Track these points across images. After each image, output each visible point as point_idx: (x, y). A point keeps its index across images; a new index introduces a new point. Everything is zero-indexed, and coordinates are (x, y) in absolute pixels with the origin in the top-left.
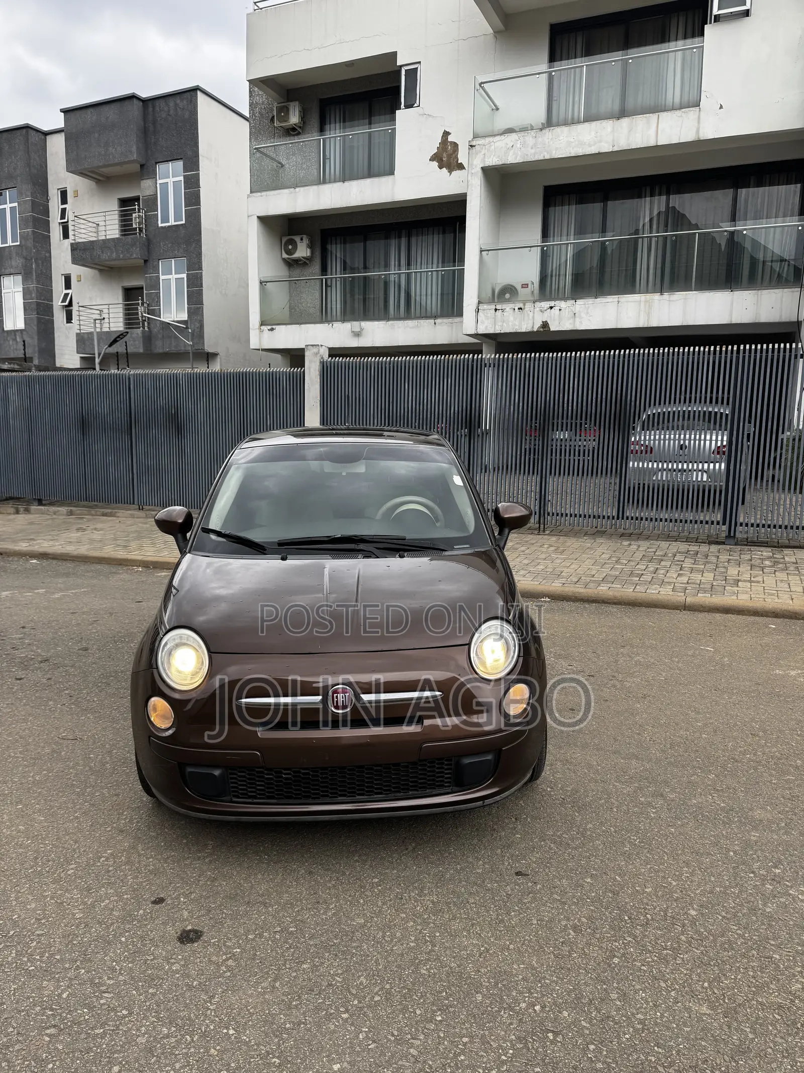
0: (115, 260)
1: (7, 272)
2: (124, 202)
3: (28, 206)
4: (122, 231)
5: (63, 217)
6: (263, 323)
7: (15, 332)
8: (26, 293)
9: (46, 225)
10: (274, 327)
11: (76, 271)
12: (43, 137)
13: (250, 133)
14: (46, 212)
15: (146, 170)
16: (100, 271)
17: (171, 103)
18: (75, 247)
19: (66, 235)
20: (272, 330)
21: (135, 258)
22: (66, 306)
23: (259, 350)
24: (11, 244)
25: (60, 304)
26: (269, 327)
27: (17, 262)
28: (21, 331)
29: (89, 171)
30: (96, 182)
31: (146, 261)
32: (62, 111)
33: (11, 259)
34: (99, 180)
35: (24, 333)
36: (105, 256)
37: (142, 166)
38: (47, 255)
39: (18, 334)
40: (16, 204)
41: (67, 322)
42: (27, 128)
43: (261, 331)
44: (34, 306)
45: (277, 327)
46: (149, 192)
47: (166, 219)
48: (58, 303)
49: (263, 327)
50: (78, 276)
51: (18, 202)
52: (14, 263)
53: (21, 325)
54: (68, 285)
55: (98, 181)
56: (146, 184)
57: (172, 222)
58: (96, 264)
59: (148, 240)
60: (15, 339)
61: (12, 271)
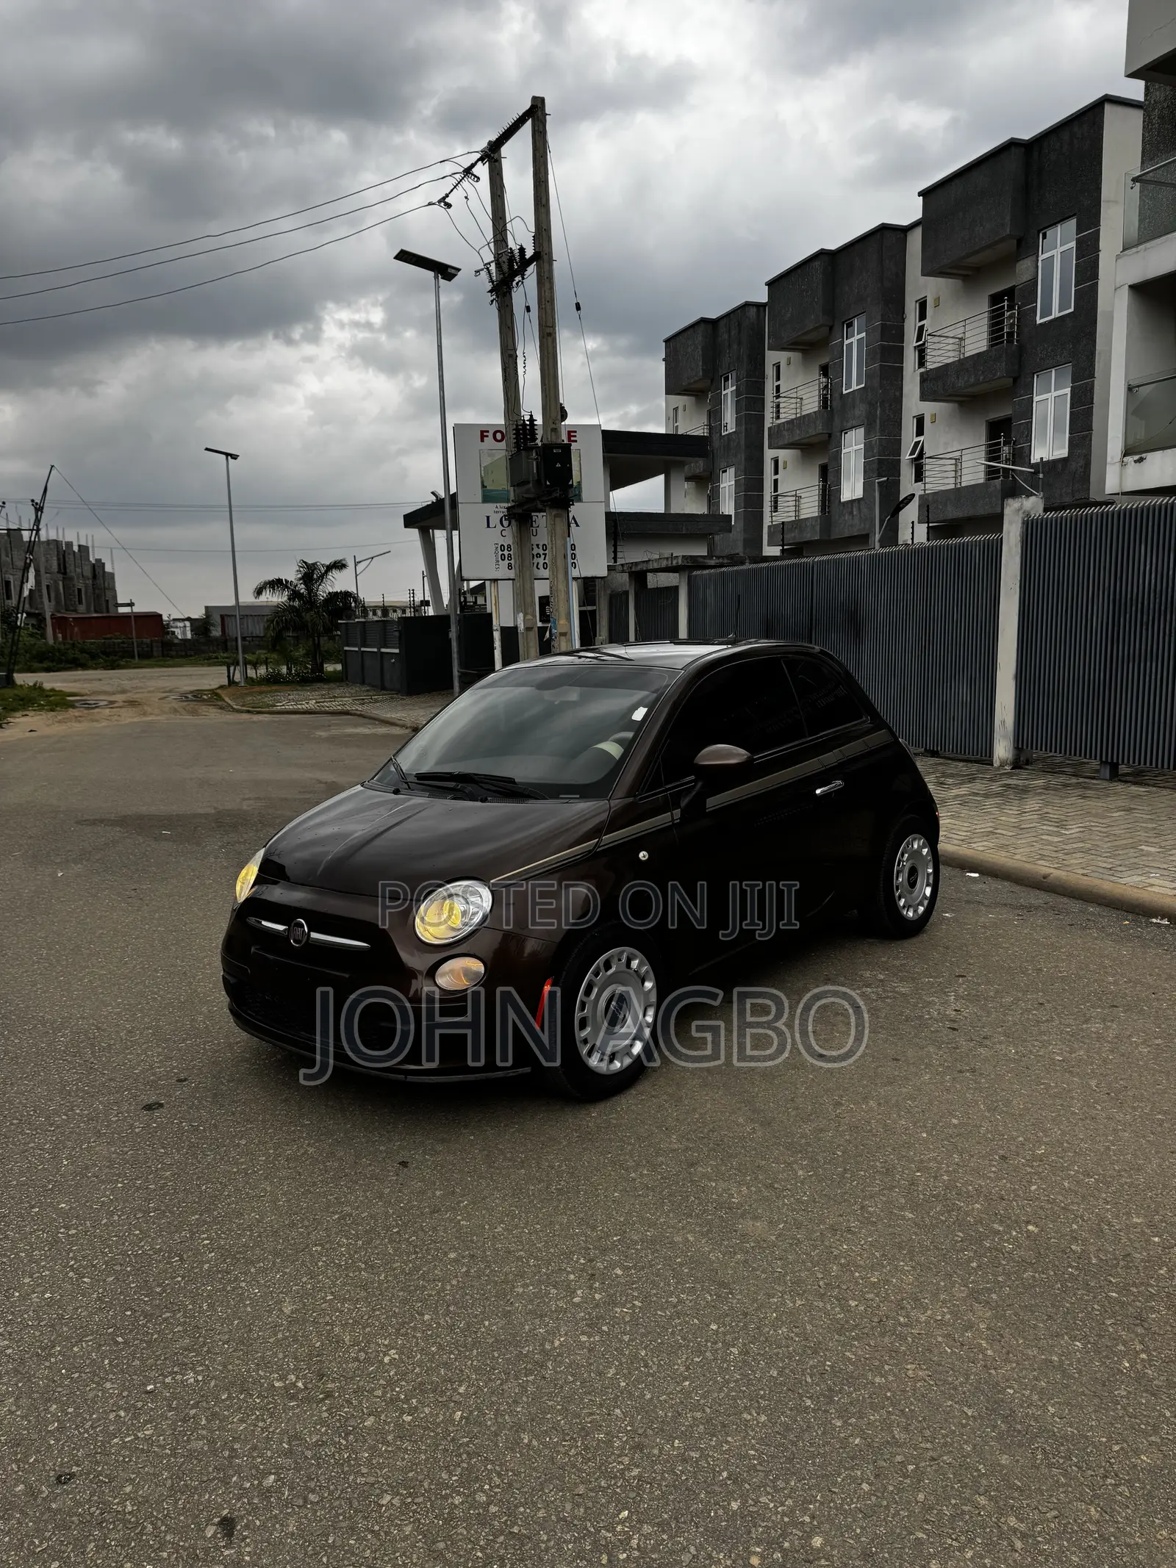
0: (972, 385)
1: (849, 425)
2: (995, 299)
3: (878, 335)
4: (991, 340)
5: (919, 339)
6: (1127, 453)
7: (852, 502)
8: (868, 448)
9: (899, 354)
10: (1144, 455)
11: (928, 408)
12: (902, 235)
13: (1143, 152)
14: (900, 336)
15: (1026, 245)
16: (961, 403)
17: (1066, 136)
18: (924, 379)
19: (922, 363)
20: (1141, 460)
21: (999, 378)
22: (915, 459)
23: (1118, 494)
24: (856, 388)
25: (907, 457)
26: (1136, 457)
27: (861, 410)
28: (859, 500)
29: (950, 268)
30: (963, 281)
31: (1015, 380)
32: (920, 194)
33: (854, 407)
34: (967, 276)
35: (862, 502)
36: (961, 383)
37: (1019, 242)
38: (897, 394)
39: (855, 505)
40: (864, 335)
41: (916, 482)
42: (884, 228)
43: (1123, 464)
44: (875, 466)
45: (1149, 456)
46: (1026, 277)
47: (1046, 311)
48: (906, 456)
49: (1126, 459)
50: (932, 415)
51: (866, 331)
52: (857, 412)
53: (859, 493)
54: (920, 431)
55: (965, 278)
56: (1024, 267)
57: (1056, 313)
58: (950, 395)
59: (1021, 347)
60: (851, 513)
61: (854, 423)
